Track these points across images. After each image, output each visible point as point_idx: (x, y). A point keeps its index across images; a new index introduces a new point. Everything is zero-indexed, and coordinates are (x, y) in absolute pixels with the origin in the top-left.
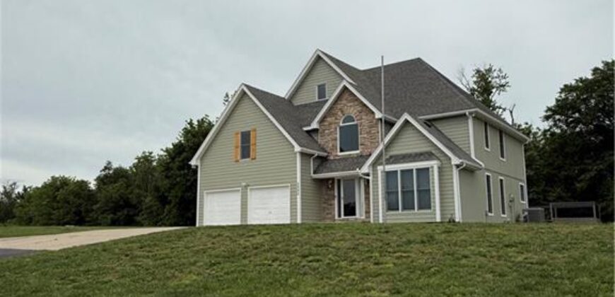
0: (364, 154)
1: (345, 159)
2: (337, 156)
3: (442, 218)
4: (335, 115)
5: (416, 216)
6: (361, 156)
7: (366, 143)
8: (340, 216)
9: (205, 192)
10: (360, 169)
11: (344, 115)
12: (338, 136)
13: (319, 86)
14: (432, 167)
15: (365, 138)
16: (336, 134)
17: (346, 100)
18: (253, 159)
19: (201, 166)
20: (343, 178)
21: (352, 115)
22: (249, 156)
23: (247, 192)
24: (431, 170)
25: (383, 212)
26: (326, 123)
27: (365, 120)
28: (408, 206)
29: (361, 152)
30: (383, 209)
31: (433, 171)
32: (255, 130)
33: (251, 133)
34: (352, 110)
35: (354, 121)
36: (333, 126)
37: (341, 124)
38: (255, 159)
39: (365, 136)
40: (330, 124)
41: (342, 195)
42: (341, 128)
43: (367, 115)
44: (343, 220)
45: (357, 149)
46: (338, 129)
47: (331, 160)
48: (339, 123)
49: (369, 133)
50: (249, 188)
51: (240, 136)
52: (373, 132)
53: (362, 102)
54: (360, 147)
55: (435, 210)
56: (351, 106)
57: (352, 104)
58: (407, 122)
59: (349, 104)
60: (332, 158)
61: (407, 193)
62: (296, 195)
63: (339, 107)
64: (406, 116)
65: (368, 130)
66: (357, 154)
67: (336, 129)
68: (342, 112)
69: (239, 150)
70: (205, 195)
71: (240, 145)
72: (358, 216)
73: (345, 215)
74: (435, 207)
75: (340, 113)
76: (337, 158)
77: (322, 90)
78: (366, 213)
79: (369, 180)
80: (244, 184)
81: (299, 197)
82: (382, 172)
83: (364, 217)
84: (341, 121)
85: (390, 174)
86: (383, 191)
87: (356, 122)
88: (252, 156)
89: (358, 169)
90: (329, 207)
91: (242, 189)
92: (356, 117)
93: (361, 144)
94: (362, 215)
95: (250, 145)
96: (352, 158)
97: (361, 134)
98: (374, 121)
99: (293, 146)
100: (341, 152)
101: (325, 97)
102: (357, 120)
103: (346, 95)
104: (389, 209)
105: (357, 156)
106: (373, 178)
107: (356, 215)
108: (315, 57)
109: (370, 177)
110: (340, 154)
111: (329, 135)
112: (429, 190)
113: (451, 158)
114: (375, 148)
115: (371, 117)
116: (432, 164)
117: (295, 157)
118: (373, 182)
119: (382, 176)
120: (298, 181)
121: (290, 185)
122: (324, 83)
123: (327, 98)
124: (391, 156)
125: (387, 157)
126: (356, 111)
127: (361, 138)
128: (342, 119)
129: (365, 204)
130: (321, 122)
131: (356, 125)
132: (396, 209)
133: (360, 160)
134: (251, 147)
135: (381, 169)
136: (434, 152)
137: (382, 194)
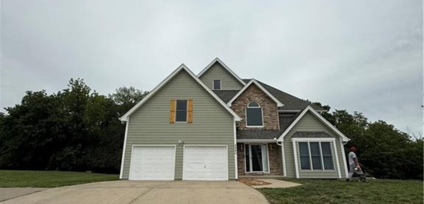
0: (267, 129)
1: (251, 130)
3: (342, 176)
4: (243, 100)
5: (324, 173)
6: (265, 130)
7: (269, 122)
8: (248, 170)
9: (133, 146)
11: (250, 101)
12: (246, 114)
13: (215, 81)
14: (332, 142)
15: (268, 118)
16: (244, 113)
17: (252, 91)
18: (189, 123)
19: (129, 122)
20: (250, 143)
21: (257, 103)
22: (185, 120)
23: (183, 149)
24: (331, 143)
25: (299, 170)
26: (236, 105)
27: (268, 106)
28: (317, 166)
29: (265, 127)
30: (299, 168)
31: (333, 144)
32: (191, 100)
33: (188, 102)
34: (258, 99)
35: (258, 106)
36: (242, 107)
37: (248, 107)
38: (191, 122)
39: (268, 116)
40: (240, 106)
41: (250, 155)
42: (247, 109)
43: (268, 103)
44: (252, 174)
45: (262, 125)
47: (241, 130)
48: (246, 106)
49: (271, 115)
50: (184, 146)
51: (176, 102)
52: (274, 115)
53: (265, 94)
54: (263, 123)
55: (337, 170)
56: (256, 96)
57: (256, 95)
58: (309, 111)
59: (254, 95)
61: (316, 158)
62: (234, 154)
63: (247, 95)
64: (309, 108)
65: (269, 113)
66: (262, 128)
67: (244, 110)
68: (249, 99)
69: (175, 115)
70: (133, 148)
71: (175, 109)
72: (264, 171)
73: (254, 170)
74: (337, 168)
75: (247, 99)
76: (245, 129)
77: (217, 84)
78: (271, 169)
79: (280, 147)
80: (180, 142)
81: (236, 156)
82: (296, 142)
83: (269, 172)
84: (248, 105)
85: (300, 144)
86: (297, 155)
87: (259, 107)
88: (189, 120)
89: (275, 139)
90: (240, 164)
91: (177, 146)
92: (260, 104)
93: (265, 122)
94: (268, 171)
95: (186, 112)
96: (258, 130)
97: (264, 115)
98: (274, 108)
99: (232, 117)
100: (248, 125)
101: (219, 88)
102: (261, 106)
103: (252, 89)
104: (303, 168)
105: (262, 130)
106: (284, 145)
107: (262, 170)
108: (215, 61)
109: (282, 145)
110: (247, 127)
111: (239, 113)
112: (331, 157)
113: (342, 138)
114: (276, 126)
115: (272, 105)
116: (332, 140)
117: (233, 125)
118: (284, 148)
119: (296, 145)
120: (235, 143)
121: (227, 146)
122: (219, 79)
123: (221, 89)
124: (297, 132)
125: (294, 132)
126: (260, 100)
127: (264, 118)
128: (249, 104)
129: (270, 163)
130: (232, 103)
131: (260, 109)
132: (309, 168)
133: (267, 132)
134: (187, 112)
135: (295, 140)
136: (327, 132)
137: (298, 157)
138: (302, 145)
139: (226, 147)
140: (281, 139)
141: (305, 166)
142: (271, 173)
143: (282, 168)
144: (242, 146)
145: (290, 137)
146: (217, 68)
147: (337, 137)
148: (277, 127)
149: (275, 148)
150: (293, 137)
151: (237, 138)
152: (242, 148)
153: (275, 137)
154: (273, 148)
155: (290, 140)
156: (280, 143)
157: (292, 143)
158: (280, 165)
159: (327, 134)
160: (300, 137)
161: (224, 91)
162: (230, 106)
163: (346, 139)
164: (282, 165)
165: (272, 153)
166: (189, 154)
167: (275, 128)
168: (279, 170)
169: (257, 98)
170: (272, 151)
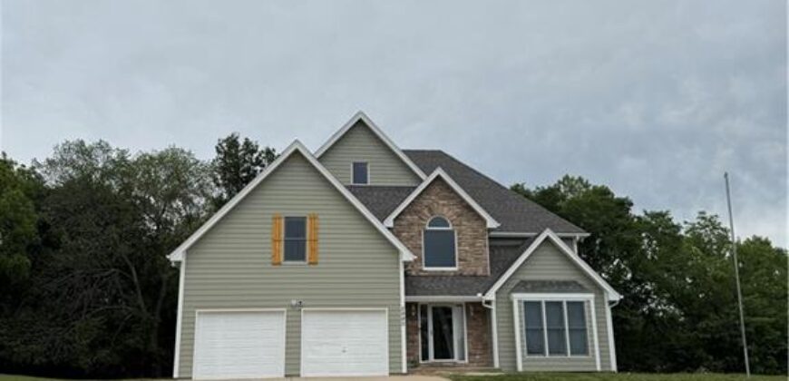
0: (465, 273)
1: (434, 276)
2: (421, 271)
3: (602, 366)
4: (417, 212)
5: (569, 362)
6: (461, 275)
7: (468, 259)
8: (425, 357)
9: (197, 311)
10: (484, 295)
11: (432, 215)
12: (422, 243)
13: (355, 165)
14: (589, 301)
15: (466, 251)
16: (420, 240)
17: (437, 195)
18: (310, 263)
19: (187, 264)
20: (430, 303)
21: (447, 219)
22: (302, 258)
23: (300, 316)
24: (586, 304)
25: (523, 356)
26: (403, 223)
27: (468, 227)
28: (558, 349)
29: (460, 270)
30: (523, 351)
31: (589, 307)
32: (314, 218)
33: (308, 221)
34: (448, 211)
35: (448, 226)
36: (416, 228)
37: (428, 228)
38: (315, 263)
39: (467, 248)
40: (411, 224)
41: (430, 328)
42: (426, 232)
43: (468, 221)
44: (432, 365)
45: (454, 265)
46: (423, 233)
47: (414, 277)
48: (424, 225)
49: (473, 245)
50: (303, 309)
51: (283, 221)
52: (478, 245)
53: (463, 201)
54: (457, 262)
55: (594, 356)
56: (444, 205)
57: (445, 202)
58: (547, 240)
59: (441, 202)
60: (414, 273)
61: (557, 332)
62: (400, 326)
63: (425, 203)
64: (548, 233)
65: (471, 241)
66: (454, 272)
67: (420, 232)
68: (430, 210)
69: (282, 247)
70: (197, 315)
71: (283, 236)
72: (456, 359)
73: (436, 356)
74: (593, 351)
75: (426, 211)
76: (422, 274)
77: (360, 171)
78: (470, 354)
79: (490, 310)
80: (294, 302)
81: (403, 329)
82: (519, 301)
83: (467, 361)
84: (428, 223)
85: (528, 304)
86: (521, 326)
87: (450, 228)
88: (310, 258)
89: (480, 295)
90: (411, 344)
91: (288, 311)
92: (452, 221)
93: (460, 260)
94: (463, 359)
95: (305, 241)
96: (447, 276)
97: (460, 245)
98: (481, 230)
99: (396, 251)
100: (426, 265)
101: (366, 182)
102: (453, 225)
103: (437, 189)
104: (530, 352)
105: (455, 276)
106: (497, 307)
107: (453, 357)
108: (356, 120)
109: (493, 307)
110: (425, 269)
111: (408, 240)
112: (584, 330)
113: (607, 293)
114: (483, 268)
115: (475, 225)
116: (588, 297)
117: (398, 268)
118: (497, 313)
119: (520, 307)
120: (403, 304)
121: (387, 309)
122: (365, 161)
123: (369, 184)
124: (522, 281)
125: (518, 281)
126: (451, 213)
127: (459, 250)
128: (429, 221)
129: (468, 342)
130: (395, 220)
131: (452, 233)
132: (542, 352)
133: (464, 281)
134: (308, 243)
135: (518, 298)
136: (581, 282)
137: (521, 331)
138: (531, 307)
139: (384, 311)
140: (491, 296)
141: (534, 348)
142: (470, 362)
143: (492, 352)
144: (413, 308)
145: (508, 290)
146: (360, 135)
147: (599, 291)
148: (485, 270)
149: (479, 313)
150: (514, 290)
151: (407, 293)
152: (413, 314)
153: (479, 292)
154: (475, 312)
155: (508, 298)
156: (489, 302)
157: (511, 303)
158: (487, 347)
159: (580, 285)
160: (527, 291)
161: (376, 187)
162: (391, 225)
163: (615, 296)
164: (492, 348)
165: (474, 323)
166: (313, 327)
167: (480, 272)
168: (485, 356)
169: (446, 209)
170: (474, 319)
